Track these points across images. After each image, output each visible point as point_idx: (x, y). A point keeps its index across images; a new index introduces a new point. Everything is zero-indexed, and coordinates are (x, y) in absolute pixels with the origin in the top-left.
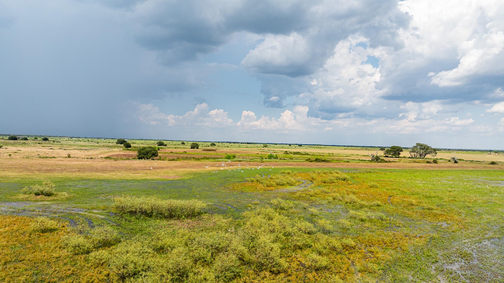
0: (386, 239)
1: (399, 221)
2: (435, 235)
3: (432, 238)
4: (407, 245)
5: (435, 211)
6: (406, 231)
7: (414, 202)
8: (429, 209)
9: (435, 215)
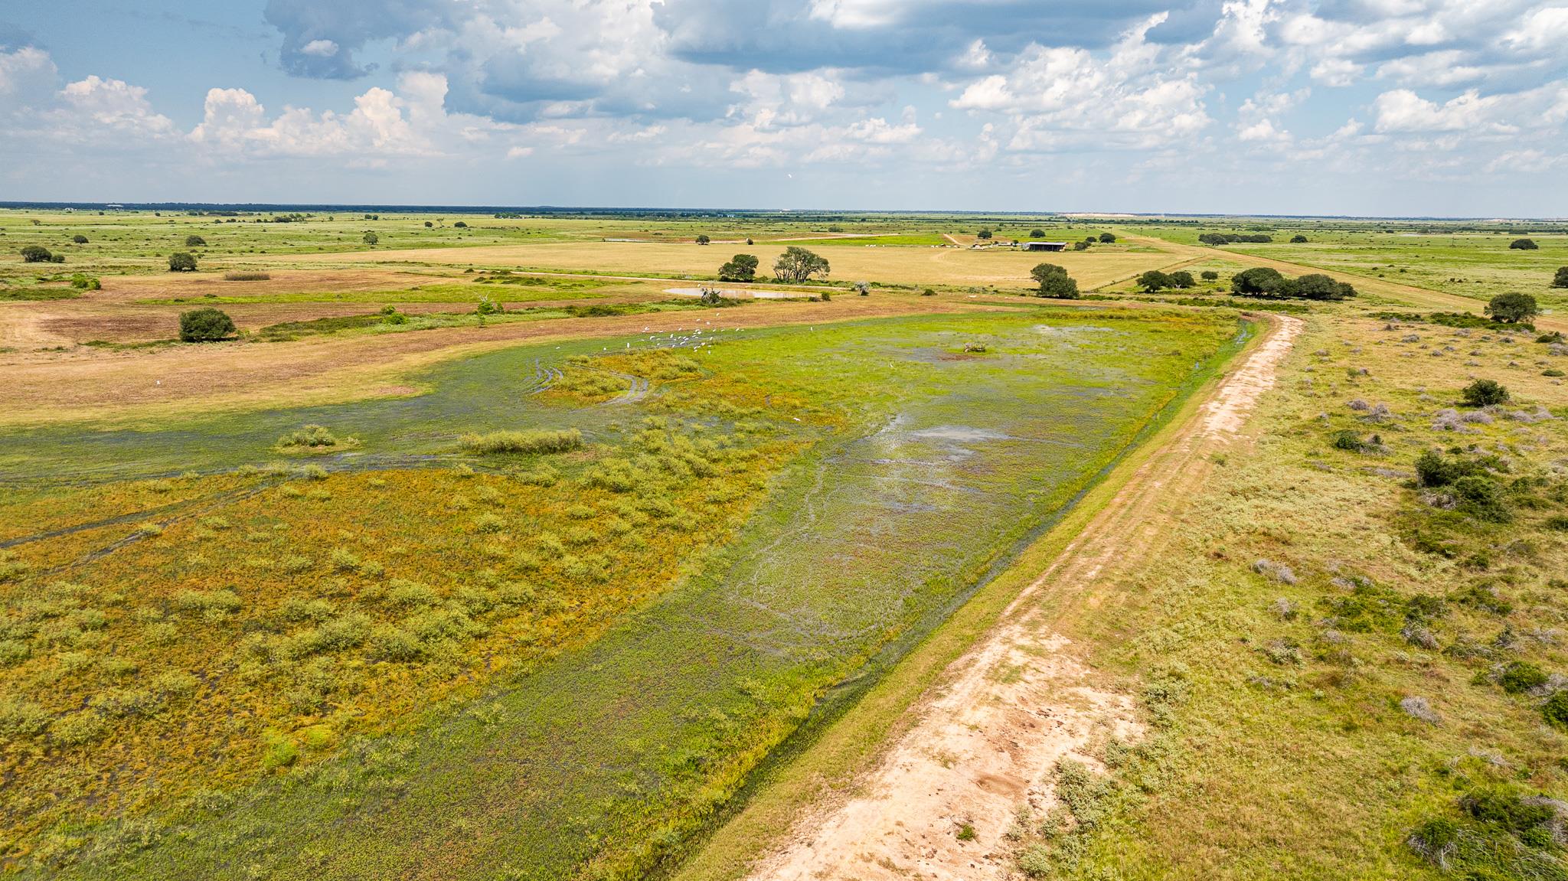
0: (780, 447)
1: (787, 430)
2: (820, 439)
3: (818, 442)
4: (798, 449)
5: (821, 414)
6: (795, 438)
7: (797, 403)
8: (815, 411)
9: (821, 418)
